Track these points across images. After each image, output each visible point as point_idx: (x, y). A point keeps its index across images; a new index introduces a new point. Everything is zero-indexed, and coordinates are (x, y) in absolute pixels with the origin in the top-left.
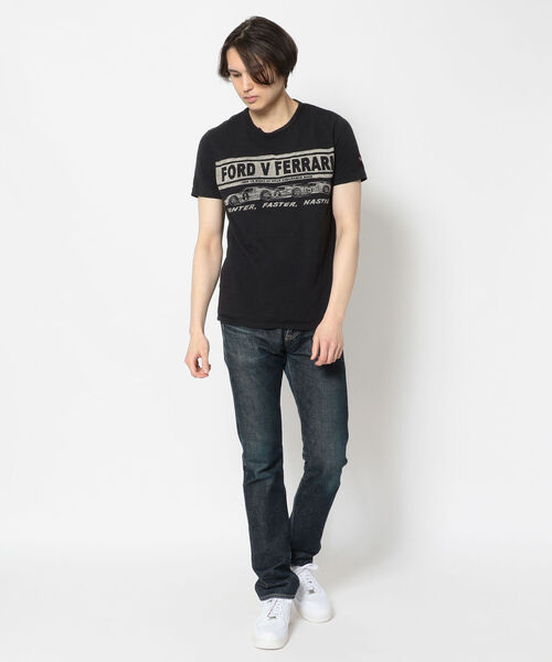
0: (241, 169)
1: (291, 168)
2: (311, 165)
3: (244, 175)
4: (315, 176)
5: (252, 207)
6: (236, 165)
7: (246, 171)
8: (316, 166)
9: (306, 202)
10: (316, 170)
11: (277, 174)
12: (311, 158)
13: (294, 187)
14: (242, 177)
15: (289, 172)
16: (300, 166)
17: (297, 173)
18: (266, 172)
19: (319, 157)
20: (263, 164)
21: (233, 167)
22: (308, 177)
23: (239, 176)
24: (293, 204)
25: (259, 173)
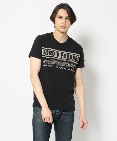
0: (50, 53)
1: (66, 57)
2: (72, 57)
3: (51, 55)
4: (73, 62)
5: (52, 66)
6: (49, 51)
7: (52, 53)
8: (74, 59)
9: (69, 69)
10: (74, 60)
11: (61, 57)
12: (73, 55)
13: (66, 63)
14: (50, 55)
15: (65, 58)
16: (69, 57)
17: (68, 59)
18: (58, 56)
19: (75, 56)
20: (57, 53)
21: (48, 51)
22: (71, 61)
23: (49, 55)
24: (65, 68)
25: (56, 55)
